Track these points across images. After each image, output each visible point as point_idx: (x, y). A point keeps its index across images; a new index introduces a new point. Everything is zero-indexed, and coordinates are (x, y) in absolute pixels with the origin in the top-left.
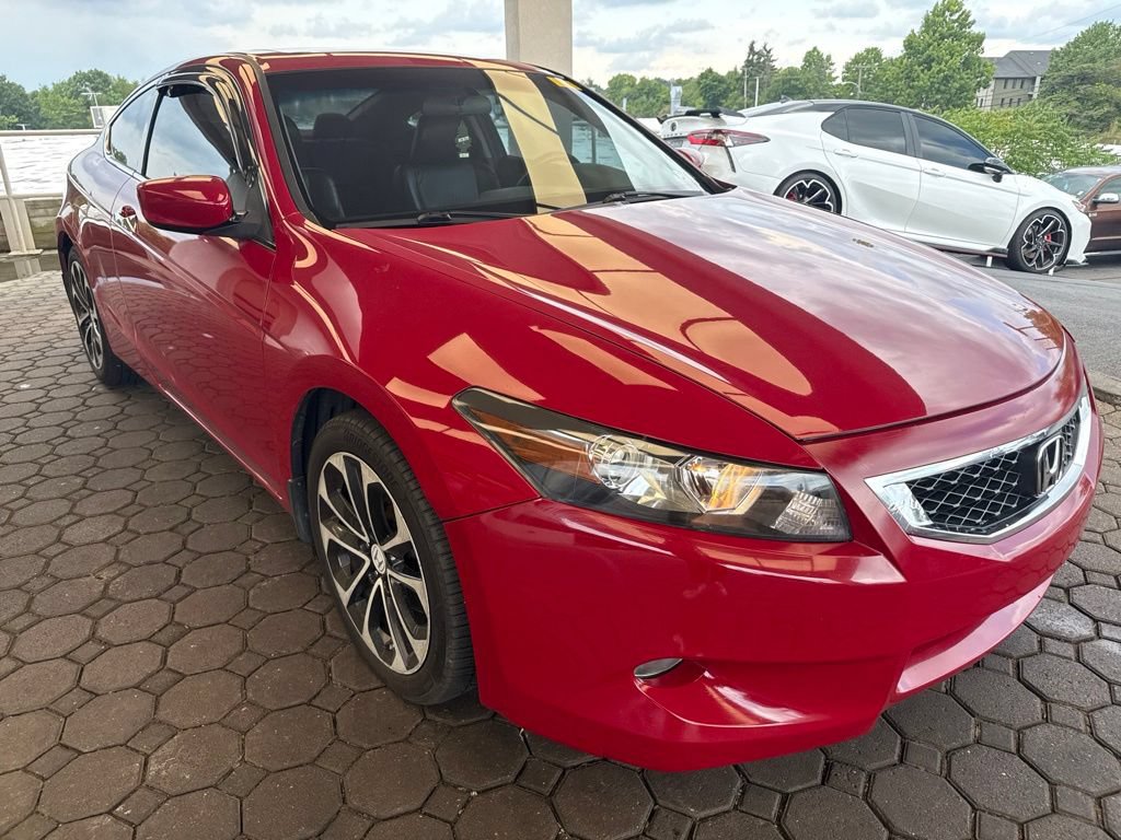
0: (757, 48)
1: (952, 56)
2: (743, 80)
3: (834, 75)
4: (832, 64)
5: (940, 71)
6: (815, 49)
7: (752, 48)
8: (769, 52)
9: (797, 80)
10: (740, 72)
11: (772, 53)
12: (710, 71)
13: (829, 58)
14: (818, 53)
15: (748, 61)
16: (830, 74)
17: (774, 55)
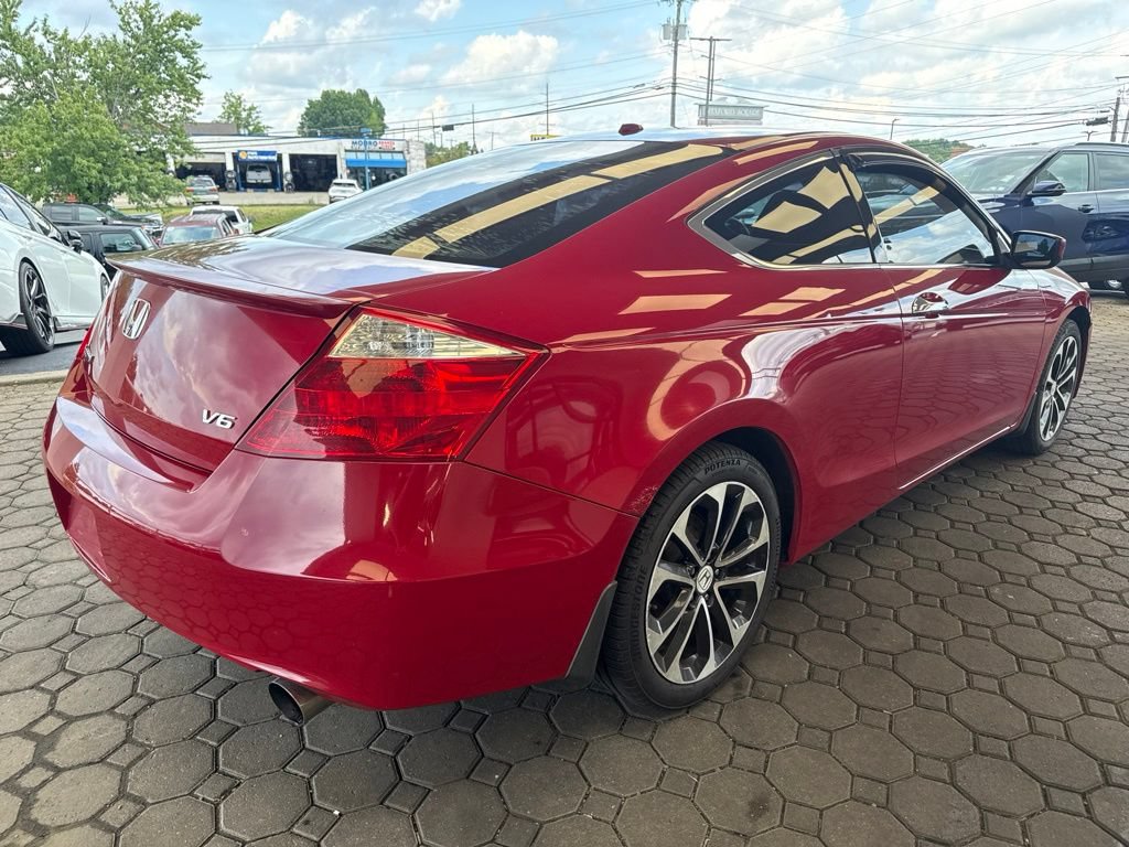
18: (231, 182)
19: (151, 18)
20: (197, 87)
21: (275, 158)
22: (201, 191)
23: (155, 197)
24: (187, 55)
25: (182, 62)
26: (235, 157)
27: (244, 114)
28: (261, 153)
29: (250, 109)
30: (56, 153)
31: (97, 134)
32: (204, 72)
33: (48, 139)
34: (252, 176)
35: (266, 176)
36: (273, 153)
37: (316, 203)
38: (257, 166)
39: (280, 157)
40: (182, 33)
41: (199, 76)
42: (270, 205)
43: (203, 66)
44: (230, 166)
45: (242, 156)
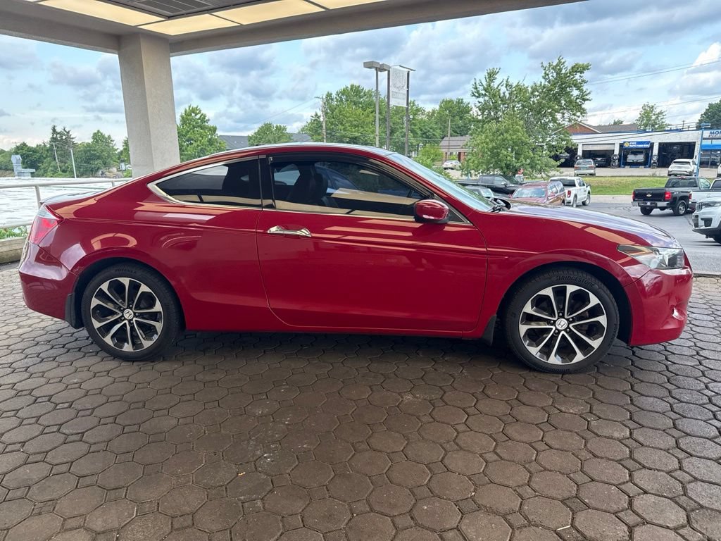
0: (59, 129)
1: (202, 137)
2: (52, 150)
3: (115, 147)
4: (113, 141)
5: (198, 146)
6: (98, 131)
7: (54, 130)
8: (68, 132)
9: (95, 150)
10: (48, 146)
11: (70, 133)
12: (24, 144)
13: (109, 137)
14: (102, 134)
15: (53, 138)
16: (113, 147)
17: (73, 134)
18: (614, 162)
19: (561, 70)
20: (583, 106)
21: (648, 146)
22: (583, 168)
23: (540, 171)
24: (579, 88)
25: (575, 93)
26: (621, 146)
27: (654, 117)
28: (639, 143)
29: (659, 114)
30: (494, 148)
31: (514, 137)
32: (587, 97)
33: (492, 141)
34: (631, 158)
35: (640, 158)
36: (648, 143)
37: (658, 175)
38: (636, 152)
39: (652, 145)
40: (577, 76)
41: (584, 100)
42: (625, 176)
43: (589, 93)
44: (617, 152)
45: (626, 145)
